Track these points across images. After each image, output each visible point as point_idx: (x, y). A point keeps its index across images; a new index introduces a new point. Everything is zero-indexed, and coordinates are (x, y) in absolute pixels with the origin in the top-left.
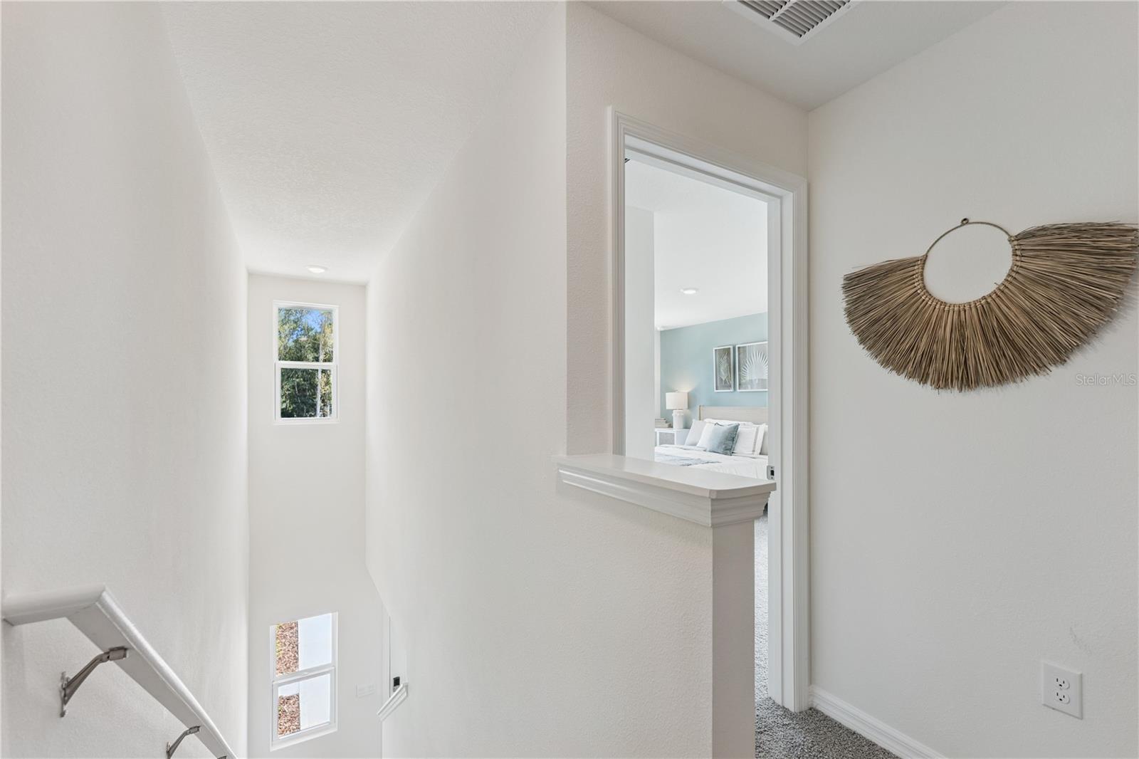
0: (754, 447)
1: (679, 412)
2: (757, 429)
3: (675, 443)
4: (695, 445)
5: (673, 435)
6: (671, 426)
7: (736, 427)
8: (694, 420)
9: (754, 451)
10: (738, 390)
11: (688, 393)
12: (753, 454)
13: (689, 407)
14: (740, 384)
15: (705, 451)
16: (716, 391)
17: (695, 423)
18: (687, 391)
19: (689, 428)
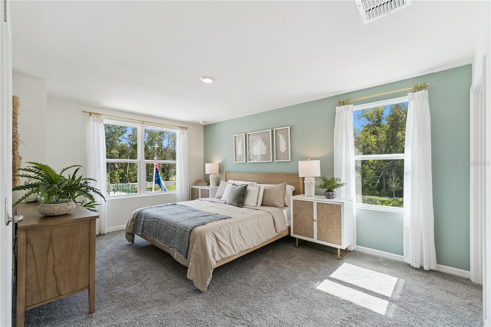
0: (257, 201)
1: (213, 176)
2: (260, 188)
3: (210, 197)
4: (220, 198)
5: (208, 191)
6: (209, 184)
7: (246, 187)
8: (221, 181)
9: (257, 204)
10: (248, 162)
11: (219, 164)
12: (256, 206)
13: (220, 172)
14: (249, 159)
15: (225, 203)
16: (235, 162)
17: (222, 183)
18: (219, 163)
19: (219, 186)
